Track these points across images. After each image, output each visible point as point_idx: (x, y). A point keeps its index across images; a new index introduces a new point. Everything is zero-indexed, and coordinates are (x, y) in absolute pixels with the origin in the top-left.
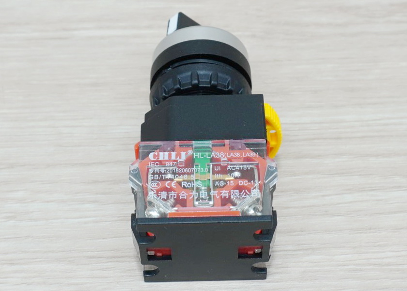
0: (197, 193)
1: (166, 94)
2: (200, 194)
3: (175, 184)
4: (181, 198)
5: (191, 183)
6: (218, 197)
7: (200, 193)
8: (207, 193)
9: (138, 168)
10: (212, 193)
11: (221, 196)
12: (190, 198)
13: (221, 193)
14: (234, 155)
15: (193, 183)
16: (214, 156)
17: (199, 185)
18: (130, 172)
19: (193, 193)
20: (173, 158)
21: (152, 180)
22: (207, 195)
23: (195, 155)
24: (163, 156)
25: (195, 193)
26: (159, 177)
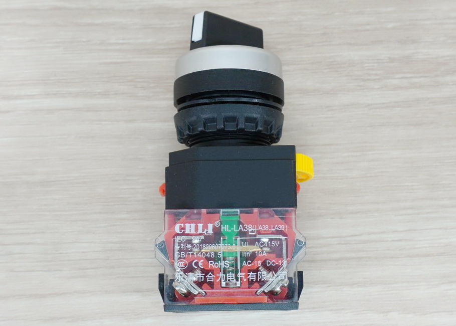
0: (224, 275)
1: (190, 132)
2: (228, 276)
3: (202, 264)
4: (208, 281)
5: (218, 262)
6: (245, 280)
7: (228, 274)
8: (234, 274)
9: (163, 241)
10: (239, 275)
11: (249, 279)
12: (217, 281)
13: (249, 275)
14: (263, 227)
15: (221, 263)
16: (242, 229)
17: (226, 265)
18: (156, 245)
19: (220, 275)
20: (200, 231)
21: (179, 259)
22: (234, 278)
23: (222, 228)
24: (190, 228)
25: (222, 275)
26: (185, 255)
